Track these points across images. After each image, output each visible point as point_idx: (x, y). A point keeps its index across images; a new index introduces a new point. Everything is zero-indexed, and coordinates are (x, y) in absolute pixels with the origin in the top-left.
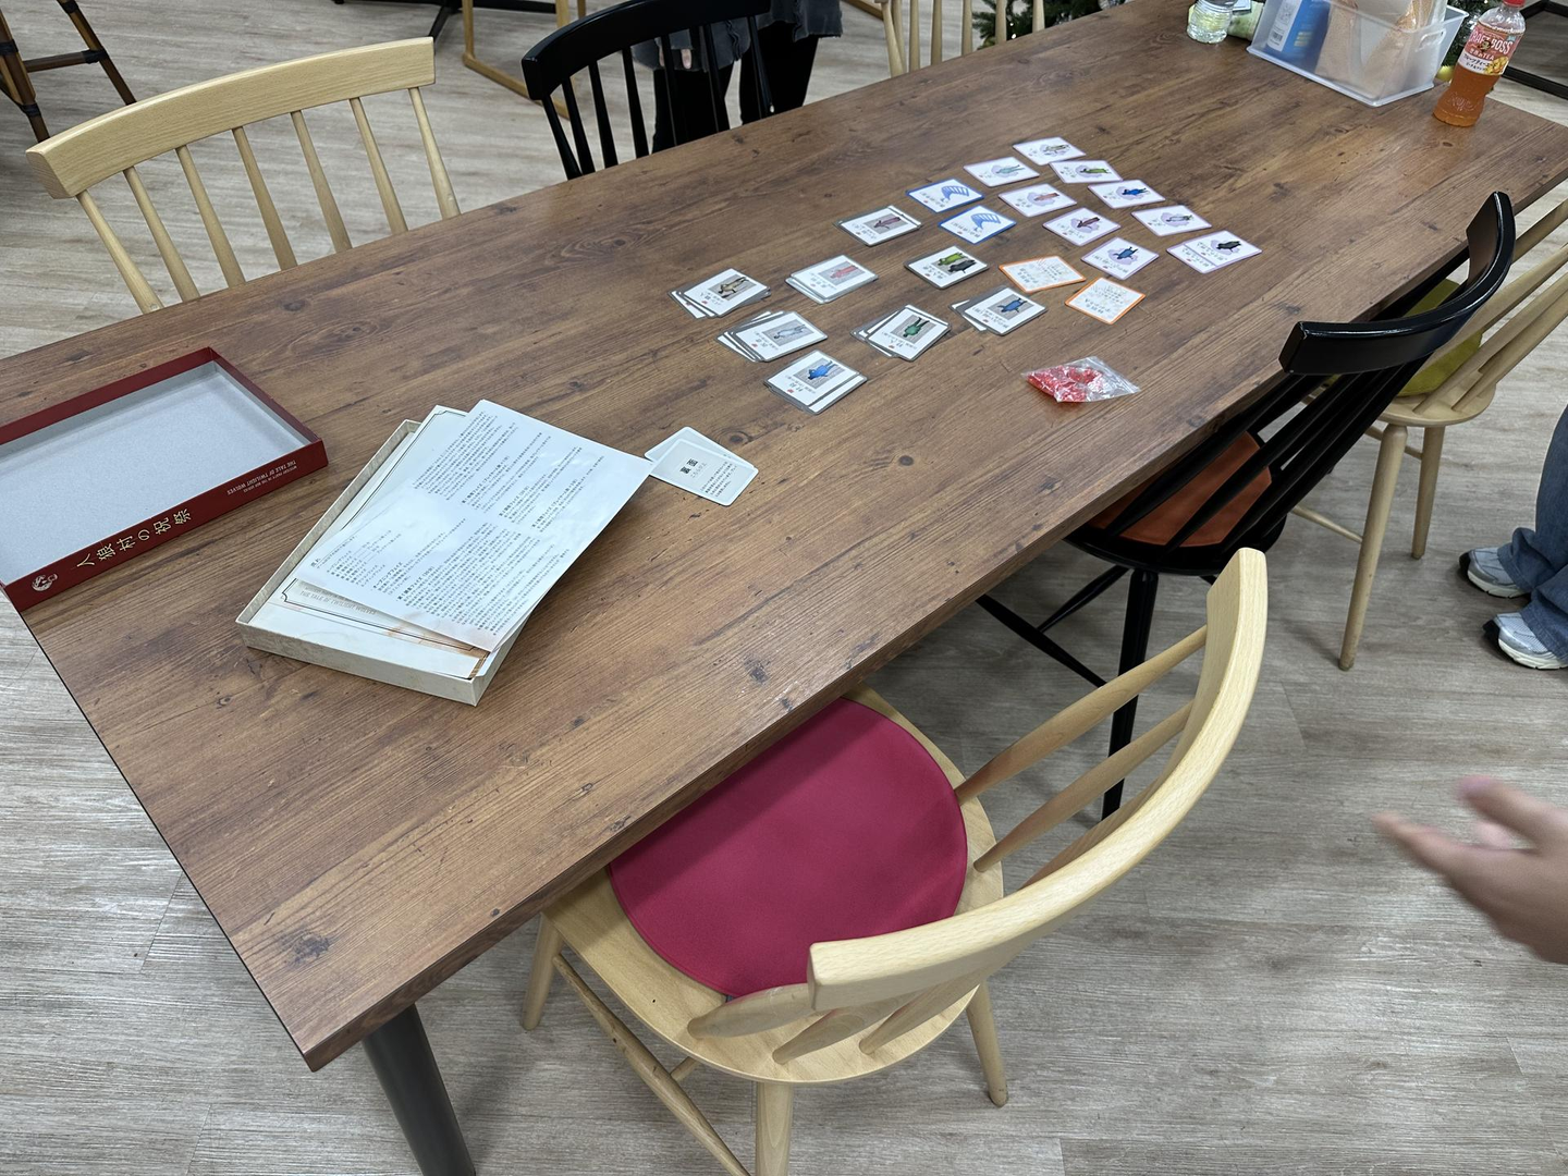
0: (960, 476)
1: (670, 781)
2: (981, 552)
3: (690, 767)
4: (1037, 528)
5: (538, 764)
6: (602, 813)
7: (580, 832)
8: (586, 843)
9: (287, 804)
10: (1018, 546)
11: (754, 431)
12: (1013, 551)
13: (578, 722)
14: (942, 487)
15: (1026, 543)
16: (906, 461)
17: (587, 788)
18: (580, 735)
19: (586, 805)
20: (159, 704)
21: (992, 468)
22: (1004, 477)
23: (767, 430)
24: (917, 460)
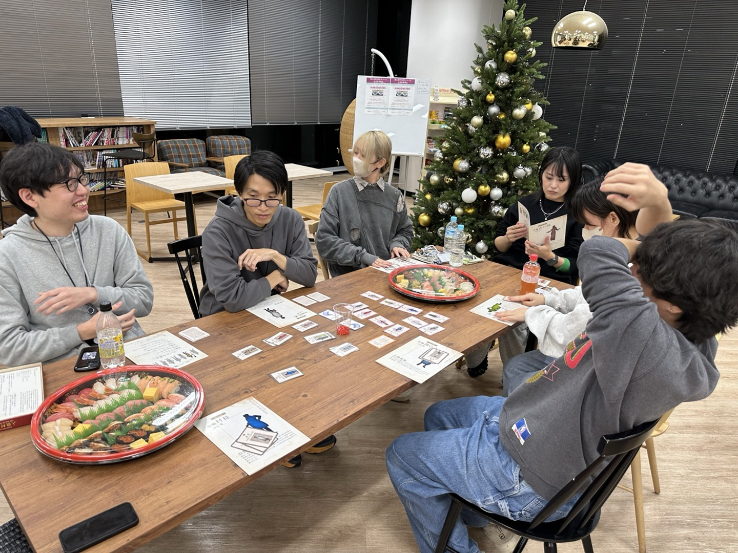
0: (323, 400)
1: (197, 499)
2: (324, 423)
3: (205, 495)
4: (345, 415)
5: (153, 495)
6: (171, 510)
7: (162, 516)
8: (164, 519)
9: (65, 511)
10: (337, 420)
11: (253, 389)
12: (335, 422)
13: (169, 483)
14: (315, 403)
15: (340, 420)
16: (305, 396)
17: (168, 503)
18: (169, 486)
19: (167, 507)
20: (28, 482)
21: (334, 396)
22: (338, 399)
23: (258, 388)
24: (309, 395)
